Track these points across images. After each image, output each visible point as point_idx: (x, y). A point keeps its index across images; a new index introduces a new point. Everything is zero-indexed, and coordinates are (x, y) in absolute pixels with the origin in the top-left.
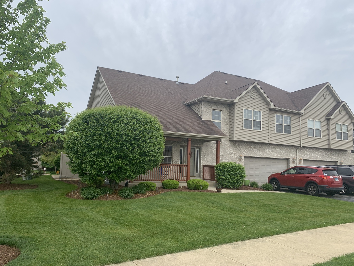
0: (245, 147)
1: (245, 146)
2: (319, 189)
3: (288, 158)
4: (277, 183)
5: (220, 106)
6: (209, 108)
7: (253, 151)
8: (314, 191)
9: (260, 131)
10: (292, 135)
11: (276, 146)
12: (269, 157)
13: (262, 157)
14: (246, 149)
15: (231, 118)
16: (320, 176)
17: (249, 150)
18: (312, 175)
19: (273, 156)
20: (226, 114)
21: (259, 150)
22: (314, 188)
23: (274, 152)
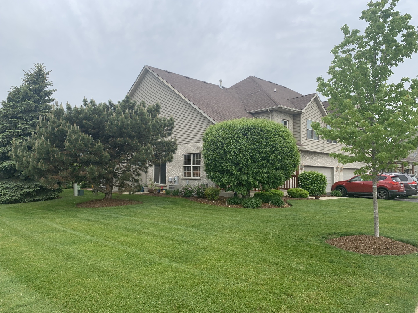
0: (304, 157)
1: (304, 155)
2: (390, 194)
3: (333, 166)
4: (344, 190)
5: (287, 116)
6: (279, 118)
7: (310, 161)
8: (385, 195)
9: (312, 140)
10: (338, 145)
11: (326, 155)
12: (321, 166)
13: (316, 166)
14: (305, 158)
15: (296, 128)
16: (389, 182)
17: (307, 159)
18: (382, 182)
19: (324, 165)
20: (291, 124)
21: (314, 159)
22: (384, 193)
23: (324, 161)
